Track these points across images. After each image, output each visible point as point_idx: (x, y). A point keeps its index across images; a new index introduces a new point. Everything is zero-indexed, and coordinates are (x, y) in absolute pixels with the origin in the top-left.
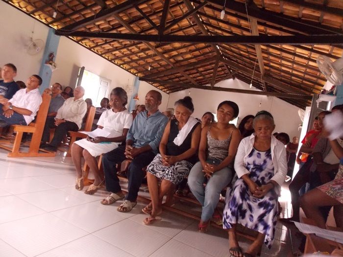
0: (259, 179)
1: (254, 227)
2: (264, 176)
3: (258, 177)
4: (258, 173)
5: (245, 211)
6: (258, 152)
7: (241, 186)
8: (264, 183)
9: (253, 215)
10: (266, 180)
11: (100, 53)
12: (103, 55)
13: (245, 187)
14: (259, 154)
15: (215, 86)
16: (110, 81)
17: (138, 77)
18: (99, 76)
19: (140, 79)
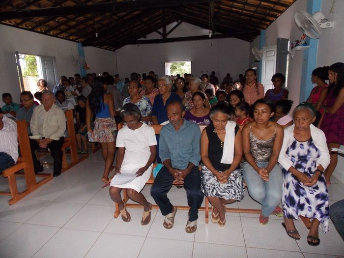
0: (306, 170)
1: (313, 215)
2: (310, 166)
3: (305, 169)
4: (304, 165)
5: (304, 205)
6: (300, 143)
7: (293, 183)
8: (311, 172)
9: (311, 206)
10: (313, 170)
11: (30, 27)
12: (35, 30)
13: (296, 181)
14: (302, 145)
15: (167, 38)
16: (54, 58)
17: (80, 44)
18: (38, 56)
19: (84, 45)
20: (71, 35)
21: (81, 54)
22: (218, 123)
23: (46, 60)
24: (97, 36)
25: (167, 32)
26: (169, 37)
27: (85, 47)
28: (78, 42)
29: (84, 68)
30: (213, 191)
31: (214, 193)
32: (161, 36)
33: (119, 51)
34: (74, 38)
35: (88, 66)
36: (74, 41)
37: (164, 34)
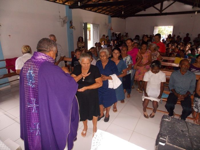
15: (162, 12)
16: (99, 25)
18: (92, 24)
19: (112, 17)
20: (107, 11)
23: (95, 26)
24: (123, 13)
25: (163, 9)
26: (164, 12)
27: (112, 18)
28: (109, 15)
29: (110, 29)
32: (159, 11)
33: (127, 19)
34: (107, 13)
35: (112, 28)
36: (107, 14)
37: (161, 10)
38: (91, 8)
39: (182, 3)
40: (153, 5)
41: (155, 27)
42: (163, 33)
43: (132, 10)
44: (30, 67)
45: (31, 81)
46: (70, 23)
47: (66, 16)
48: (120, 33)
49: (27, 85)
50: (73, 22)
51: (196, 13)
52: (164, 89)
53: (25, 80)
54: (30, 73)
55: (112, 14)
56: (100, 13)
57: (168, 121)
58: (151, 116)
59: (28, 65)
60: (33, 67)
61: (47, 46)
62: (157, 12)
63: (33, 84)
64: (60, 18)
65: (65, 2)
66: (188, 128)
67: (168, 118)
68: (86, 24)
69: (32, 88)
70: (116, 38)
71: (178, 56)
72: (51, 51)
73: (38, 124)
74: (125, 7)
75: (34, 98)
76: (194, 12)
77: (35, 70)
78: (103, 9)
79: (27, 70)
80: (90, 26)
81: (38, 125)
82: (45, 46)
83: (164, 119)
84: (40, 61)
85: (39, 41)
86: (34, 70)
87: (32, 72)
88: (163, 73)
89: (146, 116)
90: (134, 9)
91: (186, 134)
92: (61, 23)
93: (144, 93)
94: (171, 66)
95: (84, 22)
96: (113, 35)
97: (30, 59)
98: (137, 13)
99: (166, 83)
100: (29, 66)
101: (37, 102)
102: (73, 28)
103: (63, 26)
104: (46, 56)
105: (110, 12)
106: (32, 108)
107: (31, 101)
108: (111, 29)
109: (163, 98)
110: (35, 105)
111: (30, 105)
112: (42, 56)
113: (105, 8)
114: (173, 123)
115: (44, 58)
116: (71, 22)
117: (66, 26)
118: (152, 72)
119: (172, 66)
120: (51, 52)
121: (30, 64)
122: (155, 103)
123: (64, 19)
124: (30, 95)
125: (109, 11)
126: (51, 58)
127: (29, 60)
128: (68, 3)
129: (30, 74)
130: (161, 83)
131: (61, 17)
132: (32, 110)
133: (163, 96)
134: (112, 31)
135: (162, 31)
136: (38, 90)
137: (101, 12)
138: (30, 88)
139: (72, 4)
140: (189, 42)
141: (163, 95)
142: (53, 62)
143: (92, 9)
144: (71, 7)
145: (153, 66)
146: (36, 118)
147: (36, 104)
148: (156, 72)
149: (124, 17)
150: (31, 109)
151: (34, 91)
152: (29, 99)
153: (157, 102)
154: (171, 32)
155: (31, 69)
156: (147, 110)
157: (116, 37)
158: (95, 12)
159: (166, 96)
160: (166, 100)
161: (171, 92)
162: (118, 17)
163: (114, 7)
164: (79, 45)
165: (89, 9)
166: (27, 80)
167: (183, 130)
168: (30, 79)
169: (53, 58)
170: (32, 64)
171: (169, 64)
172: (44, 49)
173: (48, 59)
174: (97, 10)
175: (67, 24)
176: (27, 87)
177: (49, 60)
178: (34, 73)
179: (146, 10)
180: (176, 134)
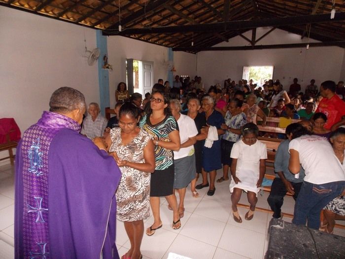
15: (256, 45)
16: (152, 63)
17: (171, 48)
18: (141, 61)
19: (174, 50)
20: (166, 41)
21: (171, 58)
22: (340, 144)
23: (146, 65)
24: (192, 45)
25: (256, 39)
26: (257, 44)
27: (174, 52)
28: (169, 47)
29: (171, 71)
30: (332, 206)
31: (333, 208)
32: (249, 43)
33: (199, 54)
34: (166, 43)
35: (175, 69)
36: (166, 46)
37: (253, 41)
38: (139, 35)
39: (284, 31)
40: (240, 32)
41: (244, 68)
42: (257, 77)
43: (207, 40)
44: (35, 138)
45: (35, 164)
46: (104, 60)
47: (96, 47)
48: (188, 77)
49: (28, 172)
50: (108, 58)
51: (308, 46)
52: (265, 171)
53: (25, 162)
54: (34, 150)
55: (174, 46)
56: (154, 43)
57: (280, 230)
58: (248, 217)
59: (31, 135)
60: (40, 139)
61: (68, 101)
62: (248, 44)
63: (39, 170)
64: (86, 51)
65: (96, 24)
66: (314, 240)
67: (279, 224)
68: (131, 62)
69: (37, 177)
70: (181, 85)
71: (284, 115)
72: (75, 109)
73: (45, 245)
74: (196, 34)
75: (41, 195)
76: (304, 45)
77: (45, 145)
78: (159, 38)
79: (29, 144)
80: (138, 65)
81: (44, 247)
82: (66, 100)
83: (274, 226)
84: (54, 127)
85: (54, 91)
86: (42, 144)
87: (39, 148)
88: (262, 144)
89: (238, 220)
90: (210, 38)
91: (311, 251)
92: (89, 58)
93: (232, 178)
94: (273, 131)
95: (128, 58)
96: (176, 80)
97: (35, 125)
98: (215, 44)
99: (268, 161)
100: (32, 138)
101: (44, 203)
102: (110, 67)
103: (91, 64)
104: (65, 119)
105: (171, 43)
106: (35, 213)
107: (34, 202)
108: (173, 70)
109: (265, 187)
110: (40, 208)
111: (31, 209)
112: (58, 119)
113: (163, 35)
114: (288, 232)
115: (62, 122)
116: (105, 58)
117: (97, 64)
118: (244, 143)
119: (276, 132)
120: (75, 111)
121: (36, 134)
122: (252, 196)
123: (93, 53)
124: (33, 190)
125: (168, 40)
126: (74, 122)
127: (33, 126)
128: (101, 26)
129: (35, 152)
130: (260, 160)
131: (88, 49)
132: (36, 218)
133: (264, 184)
134: (175, 74)
135: (255, 74)
136: (47, 181)
137: (156, 41)
138: (32, 177)
139: (107, 27)
140: (299, 92)
141: (264, 180)
142: (77, 128)
143: (141, 37)
144: (106, 33)
145: (246, 133)
146: (42, 233)
147: (42, 207)
148: (251, 143)
149: (195, 50)
150: (33, 215)
151: (40, 182)
152: (30, 197)
153: (255, 194)
154: (270, 75)
155: (37, 143)
156: (238, 208)
157: (182, 83)
158: (147, 41)
159: (268, 183)
160: (270, 190)
161: (277, 176)
162: (184, 50)
163: (177, 34)
164: (119, 96)
165: (137, 36)
166: (28, 163)
167: (307, 244)
168: (34, 161)
169: (77, 123)
170: (38, 134)
171: (270, 129)
172: (64, 106)
173: (68, 124)
174: (149, 39)
175: (98, 60)
176: (27, 175)
177: (70, 125)
178: (42, 149)
179: (230, 40)
180: (296, 251)
